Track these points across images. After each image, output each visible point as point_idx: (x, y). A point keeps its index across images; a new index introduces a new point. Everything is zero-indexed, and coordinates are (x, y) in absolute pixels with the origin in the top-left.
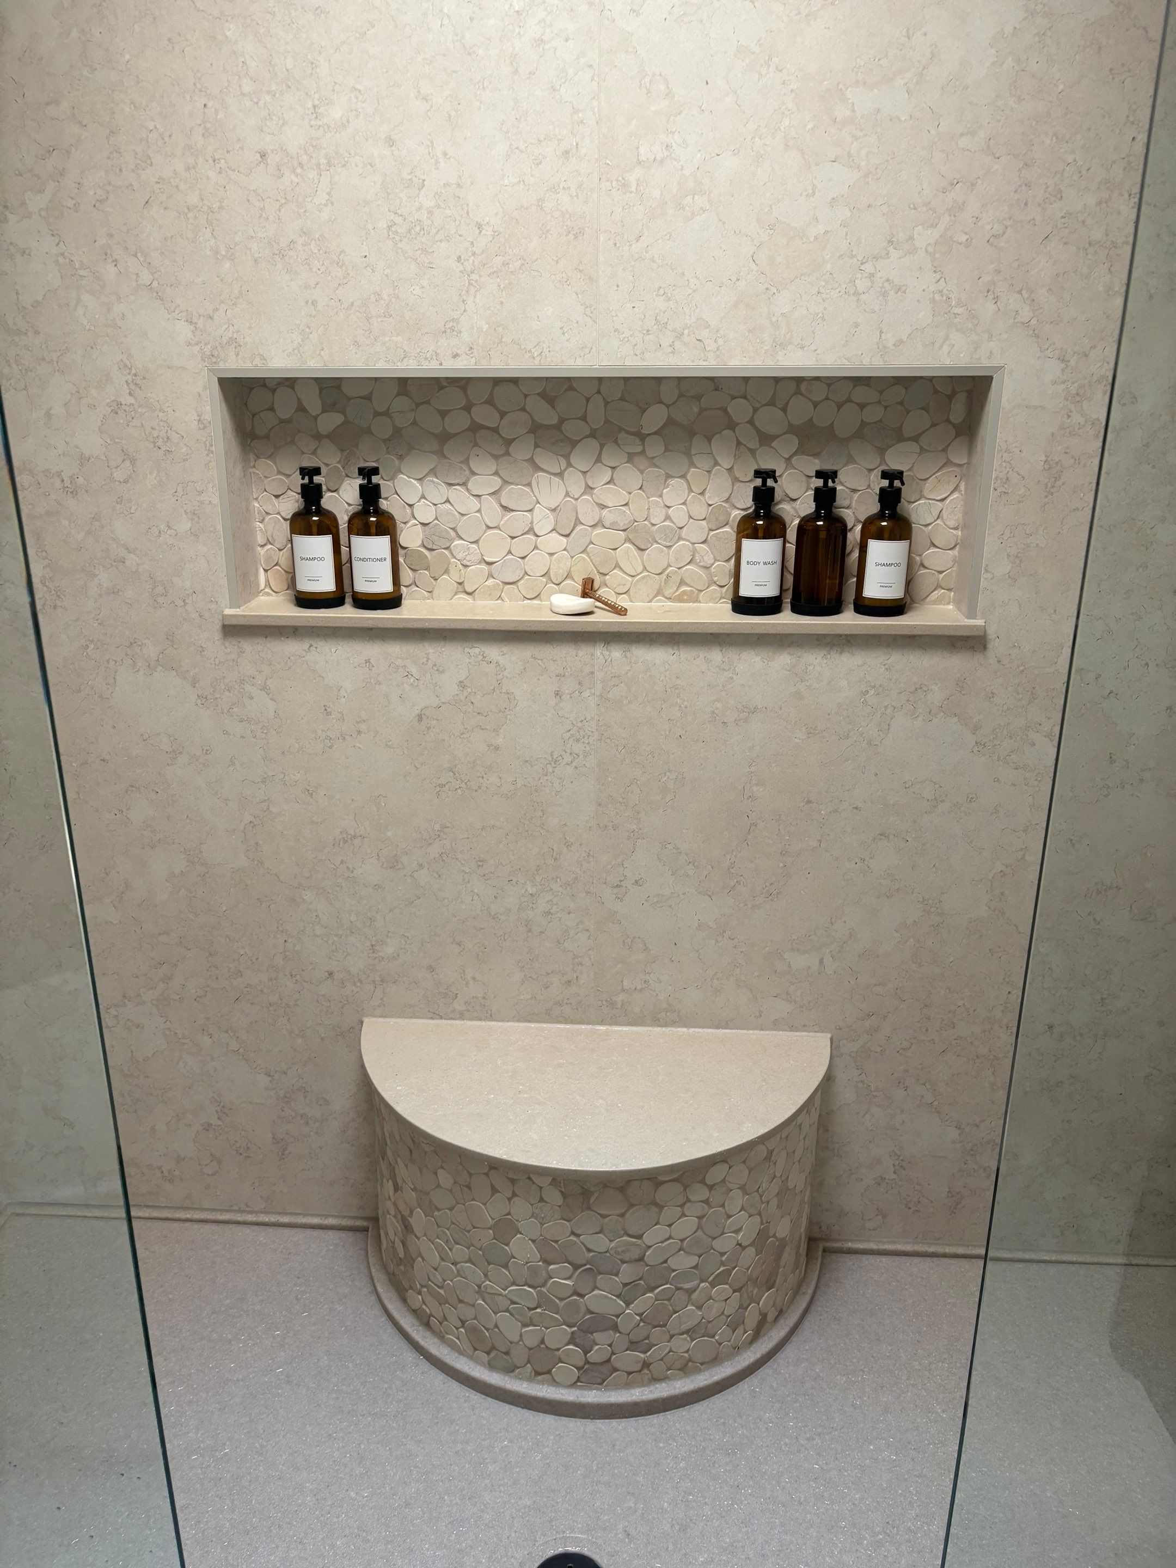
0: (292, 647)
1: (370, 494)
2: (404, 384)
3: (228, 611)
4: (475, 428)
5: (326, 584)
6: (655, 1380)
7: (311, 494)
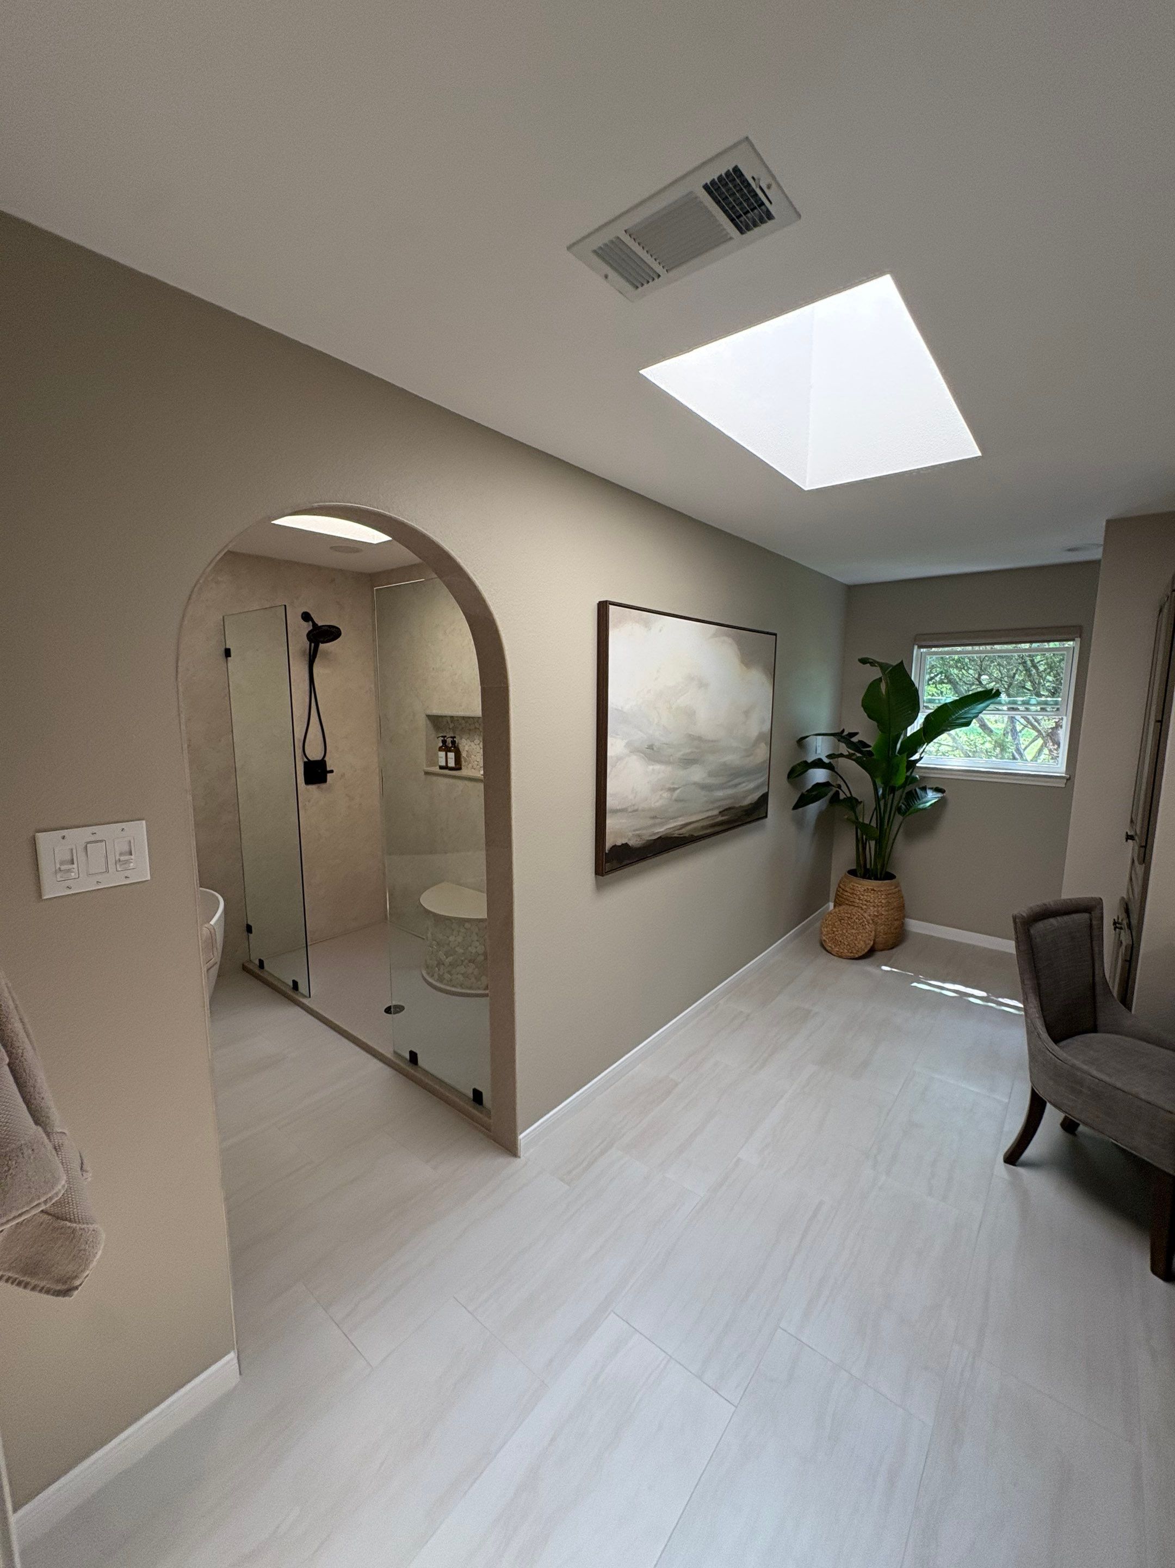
0: (435, 778)
1: (453, 742)
2: (463, 718)
3: (425, 768)
4: (476, 728)
5: (443, 764)
6: (453, 986)
7: (444, 742)
